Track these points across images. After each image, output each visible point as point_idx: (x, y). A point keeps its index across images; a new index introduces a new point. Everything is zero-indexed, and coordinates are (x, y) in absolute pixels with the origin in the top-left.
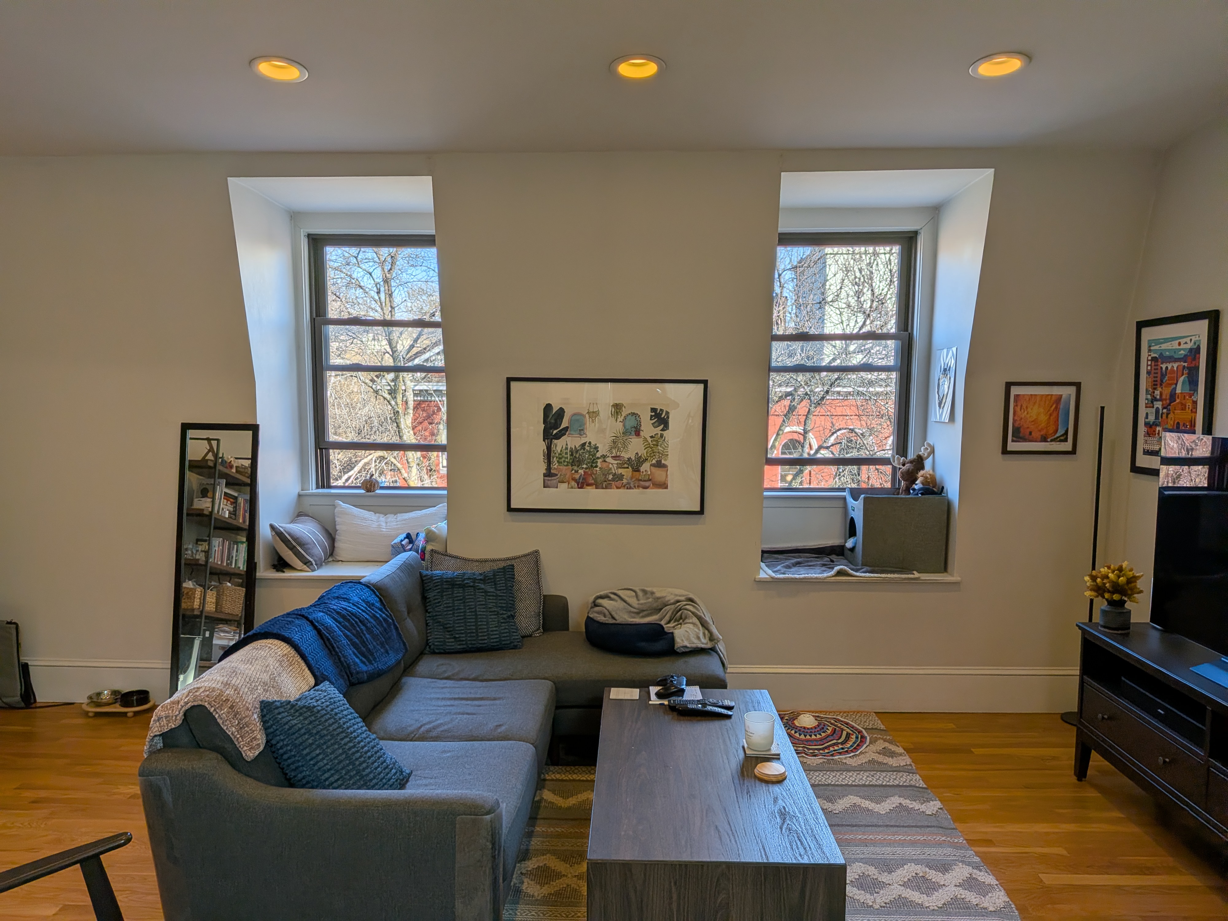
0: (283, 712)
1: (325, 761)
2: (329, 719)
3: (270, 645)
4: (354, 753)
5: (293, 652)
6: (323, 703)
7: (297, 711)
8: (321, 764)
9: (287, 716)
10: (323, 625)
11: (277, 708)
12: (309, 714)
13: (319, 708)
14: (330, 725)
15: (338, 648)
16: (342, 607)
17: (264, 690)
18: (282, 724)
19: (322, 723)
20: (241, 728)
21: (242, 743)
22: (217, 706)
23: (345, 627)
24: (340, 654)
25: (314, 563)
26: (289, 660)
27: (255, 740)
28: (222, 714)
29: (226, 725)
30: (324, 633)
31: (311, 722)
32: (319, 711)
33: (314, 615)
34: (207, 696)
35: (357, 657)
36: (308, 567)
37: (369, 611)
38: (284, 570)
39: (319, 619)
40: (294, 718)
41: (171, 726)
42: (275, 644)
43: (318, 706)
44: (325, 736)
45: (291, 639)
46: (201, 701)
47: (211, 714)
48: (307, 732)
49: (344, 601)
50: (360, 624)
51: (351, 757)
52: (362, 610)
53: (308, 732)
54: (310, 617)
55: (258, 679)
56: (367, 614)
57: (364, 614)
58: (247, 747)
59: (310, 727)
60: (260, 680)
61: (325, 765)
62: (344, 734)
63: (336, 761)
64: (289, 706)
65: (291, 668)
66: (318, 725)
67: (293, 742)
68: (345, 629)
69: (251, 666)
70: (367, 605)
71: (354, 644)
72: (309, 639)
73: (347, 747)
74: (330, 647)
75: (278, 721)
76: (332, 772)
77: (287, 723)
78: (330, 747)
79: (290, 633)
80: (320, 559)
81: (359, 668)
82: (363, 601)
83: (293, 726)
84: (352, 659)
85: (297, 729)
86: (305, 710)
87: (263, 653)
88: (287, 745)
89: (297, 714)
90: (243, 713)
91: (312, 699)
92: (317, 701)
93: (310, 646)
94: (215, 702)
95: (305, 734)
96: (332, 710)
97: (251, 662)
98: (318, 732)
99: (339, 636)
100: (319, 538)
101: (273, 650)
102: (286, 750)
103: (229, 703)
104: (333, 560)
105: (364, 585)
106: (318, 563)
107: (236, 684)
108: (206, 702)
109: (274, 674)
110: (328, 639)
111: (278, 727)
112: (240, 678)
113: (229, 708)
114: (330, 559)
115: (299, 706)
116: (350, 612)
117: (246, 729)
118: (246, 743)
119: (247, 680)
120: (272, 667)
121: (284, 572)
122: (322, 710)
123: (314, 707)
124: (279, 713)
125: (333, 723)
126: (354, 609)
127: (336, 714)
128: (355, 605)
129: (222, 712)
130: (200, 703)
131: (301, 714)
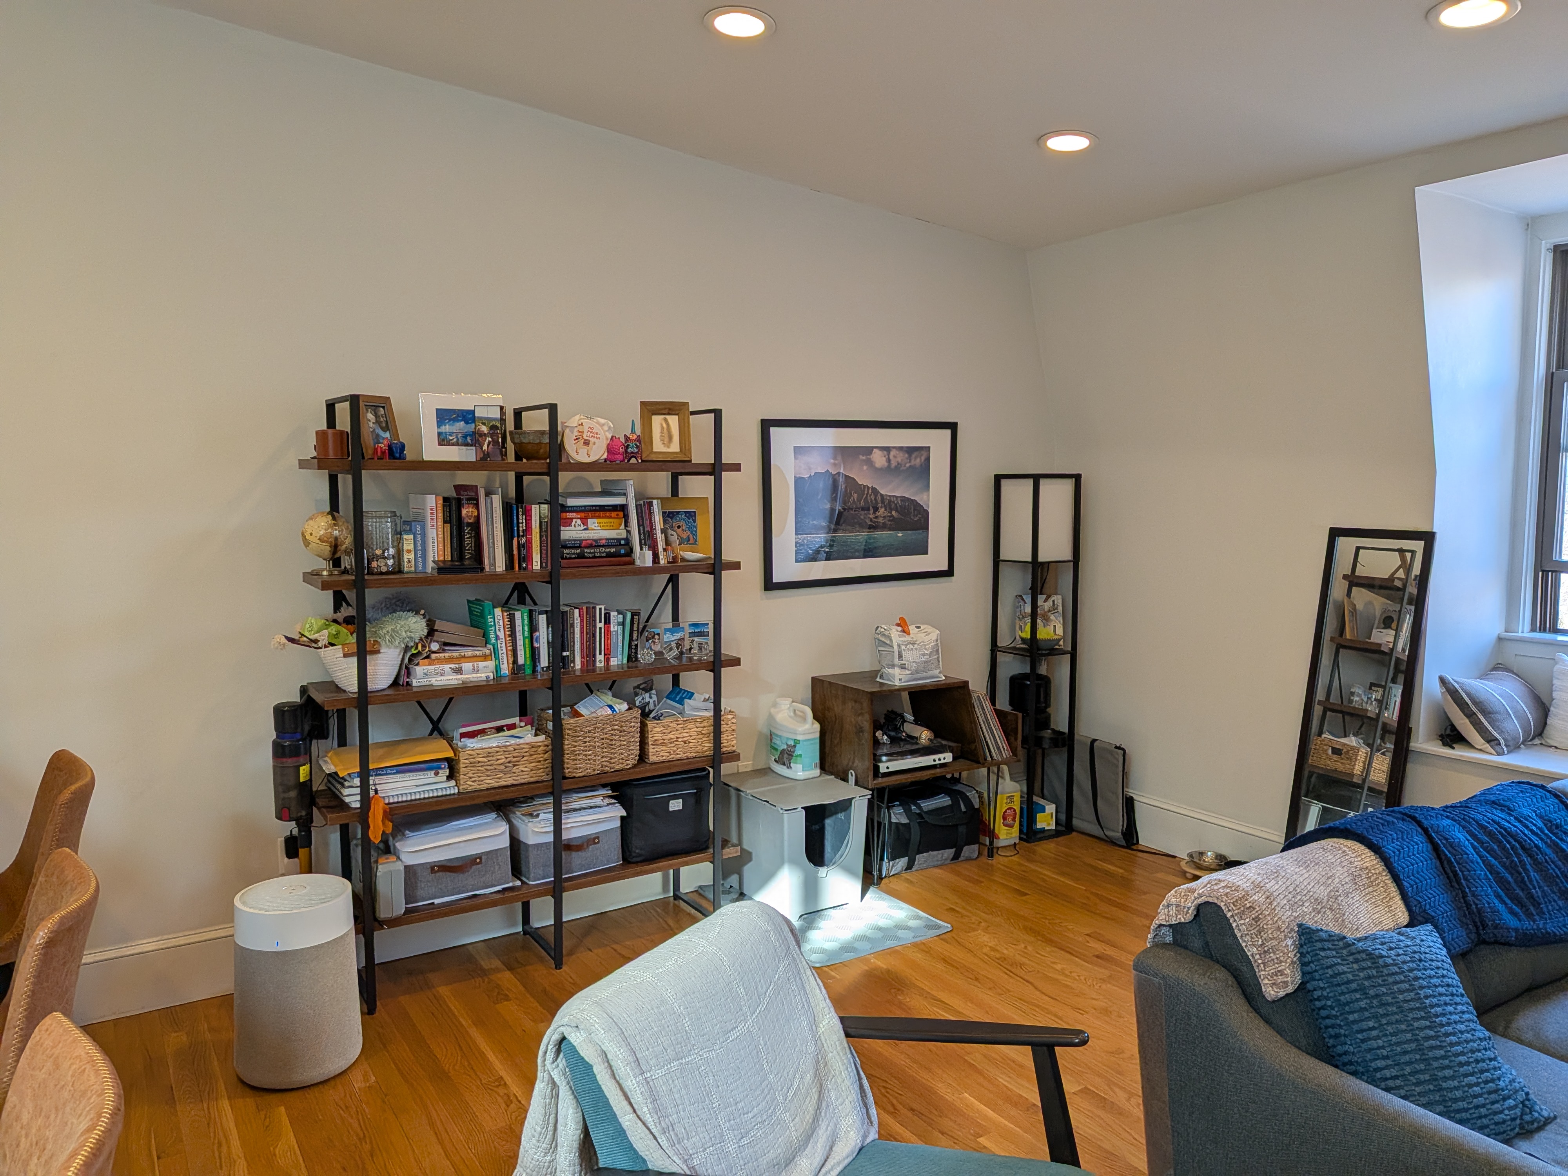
0: (1329, 949)
1: (1380, 1043)
2: (1402, 982)
3: (1346, 849)
4: (1432, 1048)
5: (1380, 867)
6: (1399, 955)
7: (1353, 954)
8: (1374, 1044)
9: (1334, 957)
10: (1447, 839)
11: (1322, 940)
12: (1369, 964)
13: (1389, 961)
14: (1401, 992)
15: (1466, 879)
16: (1492, 820)
17: (1314, 910)
18: (1324, 966)
19: (1388, 985)
20: (1265, 952)
21: (1263, 973)
22: (1236, 912)
23: (1489, 851)
24: (1467, 890)
25: (1502, 742)
26: (1370, 877)
27: (1281, 975)
28: (1241, 924)
29: (1245, 941)
30: (1443, 850)
31: (1369, 978)
32: (1386, 965)
33: (1434, 822)
34: (1226, 894)
35: (1503, 902)
36: (1491, 746)
37: (1546, 835)
38: (1454, 745)
39: (1441, 829)
40: (1345, 962)
41: (1180, 919)
42: (1354, 849)
43: (1388, 957)
44: (1388, 1004)
45: (1381, 848)
46: (1218, 898)
47: (1228, 920)
48: (1360, 989)
49: (1502, 810)
50: (1520, 851)
51: (1426, 1052)
52: (1532, 831)
53: (1362, 989)
54: (1426, 823)
55: (1309, 891)
56: (1541, 839)
57: (1533, 838)
58: (1269, 980)
59: (1366, 983)
60: (1311, 893)
61: (1379, 1048)
62: (1423, 1014)
63: (1399, 1049)
64: (1341, 943)
65: (1371, 889)
66: (1380, 985)
67: (1335, 996)
68: (1488, 852)
69: (1305, 871)
70: (1545, 825)
71: (1501, 881)
72: (1414, 855)
73: (1422, 1034)
74: (1451, 875)
75: (1319, 960)
76: (1389, 1062)
77: (1330, 967)
78: (1392, 1023)
79: (1381, 839)
80: (1516, 739)
81: (1500, 920)
82: (1541, 817)
83: (1340, 974)
84: (1489, 903)
85: (1345, 979)
86: (1364, 956)
87: (1330, 857)
88: (1327, 998)
89: (1351, 959)
90: (1270, 932)
91: (1383, 944)
92: (1391, 949)
93: (1413, 865)
94: (1234, 905)
95: (1356, 991)
96: (1411, 970)
97: (1308, 866)
98: (1377, 996)
99: (1472, 862)
100: (1519, 707)
101: (1347, 857)
102: (1325, 1005)
103: (1254, 912)
104: (1541, 744)
105: (1549, 792)
106: (1511, 743)
107: (1271, 890)
108: (1222, 901)
109: (1337, 891)
110: (1449, 861)
111: (1317, 968)
112: (1280, 883)
113: (1253, 919)
114: (1537, 741)
115: (1356, 949)
116: (1505, 830)
117: (1272, 955)
118: (1269, 975)
119: (1291, 889)
120: (1337, 880)
121: (1453, 748)
122: (1392, 965)
123: (1382, 957)
124: (1323, 949)
125: (1407, 991)
126: (1516, 827)
127: (1416, 978)
128: (1520, 821)
129: (1242, 922)
130: (1216, 901)
131: (1357, 961)
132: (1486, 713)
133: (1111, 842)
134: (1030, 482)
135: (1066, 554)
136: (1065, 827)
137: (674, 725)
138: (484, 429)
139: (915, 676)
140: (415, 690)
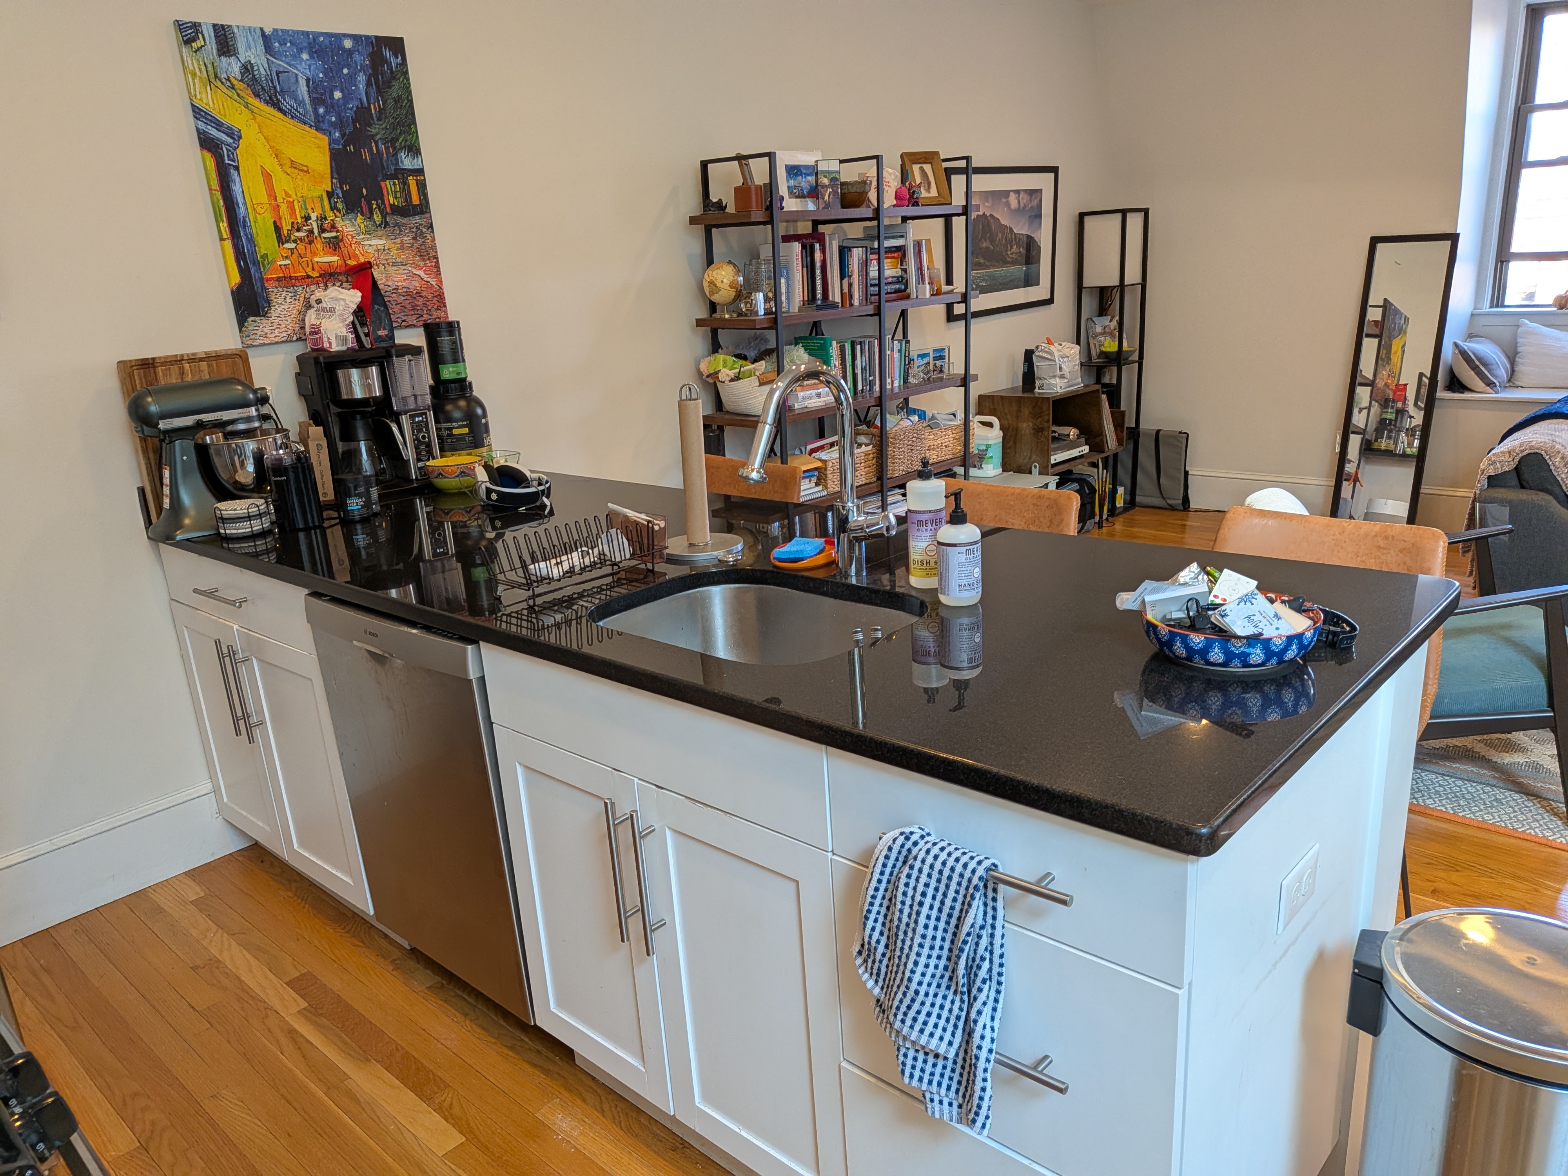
22: (1552, 455)
25: (1498, 384)
28: (1555, 462)
34: (1543, 446)
36: (1491, 388)
41: (1505, 469)
46: (1538, 449)
47: (1546, 461)
80: (1503, 381)
94: (1550, 452)
100: (1500, 358)
104: (1514, 383)
106: (1501, 384)
107: (1561, 442)
108: (1542, 451)
114: (1512, 382)
121: (1462, 393)
129: (1556, 460)
130: (1537, 451)
132: (1485, 365)
133: (1172, 508)
134: (1119, 216)
135: (1139, 280)
136: (1131, 503)
137: (939, 433)
138: (826, 181)
139: (1071, 383)
140: (797, 412)
